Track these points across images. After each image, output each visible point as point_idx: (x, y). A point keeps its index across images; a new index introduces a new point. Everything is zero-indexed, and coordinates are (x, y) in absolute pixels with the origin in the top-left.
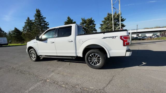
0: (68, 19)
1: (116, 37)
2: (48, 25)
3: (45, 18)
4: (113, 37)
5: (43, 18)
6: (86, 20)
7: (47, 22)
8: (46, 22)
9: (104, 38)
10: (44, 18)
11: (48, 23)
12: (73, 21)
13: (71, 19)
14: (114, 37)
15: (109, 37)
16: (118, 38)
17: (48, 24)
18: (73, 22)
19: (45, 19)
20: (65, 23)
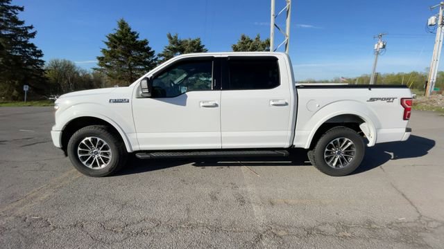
0: (119, 29)
1: (394, 99)
2: (33, 35)
3: (22, 9)
4: (388, 100)
5: (9, 8)
6: (181, 42)
7: (26, 25)
8: (24, 25)
9: (371, 99)
10: (14, 8)
11: (31, 27)
12: (137, 37)
13: (131, 31)
14: (391, 100)
15: (382, 99)
16: (397, 102)
17: (30, 31)
18: (137, 39)
19: (19, 11)
20: (109, 38)
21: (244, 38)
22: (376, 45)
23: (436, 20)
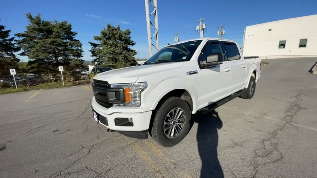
21: (109, 26)
22: (175, 39)
23: (199, 28)
